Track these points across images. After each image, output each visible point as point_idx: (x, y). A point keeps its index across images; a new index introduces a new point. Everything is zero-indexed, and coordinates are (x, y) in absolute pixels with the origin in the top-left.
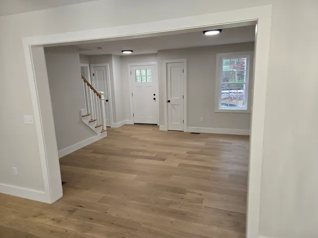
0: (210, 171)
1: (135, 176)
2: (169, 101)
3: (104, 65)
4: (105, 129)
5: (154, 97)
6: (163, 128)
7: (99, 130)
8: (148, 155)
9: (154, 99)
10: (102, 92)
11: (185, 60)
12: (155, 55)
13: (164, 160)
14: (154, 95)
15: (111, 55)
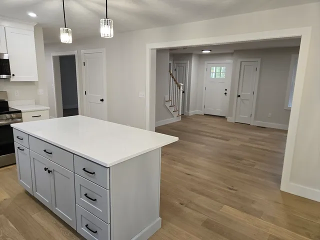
0: (267, 152)
1: (204, 146)
2: (239, 96)
3: (185, 62)
4: (180, 114)
5: (226, 92)
6: (230, 119)
7: (176, 114)
8: (215, 136)
9: (226, 94)
10: (182, 84)
11: (259, 60)
12: (232, 54)
13: (228, 140)
14: (226, 90)
15: (192, 54)
